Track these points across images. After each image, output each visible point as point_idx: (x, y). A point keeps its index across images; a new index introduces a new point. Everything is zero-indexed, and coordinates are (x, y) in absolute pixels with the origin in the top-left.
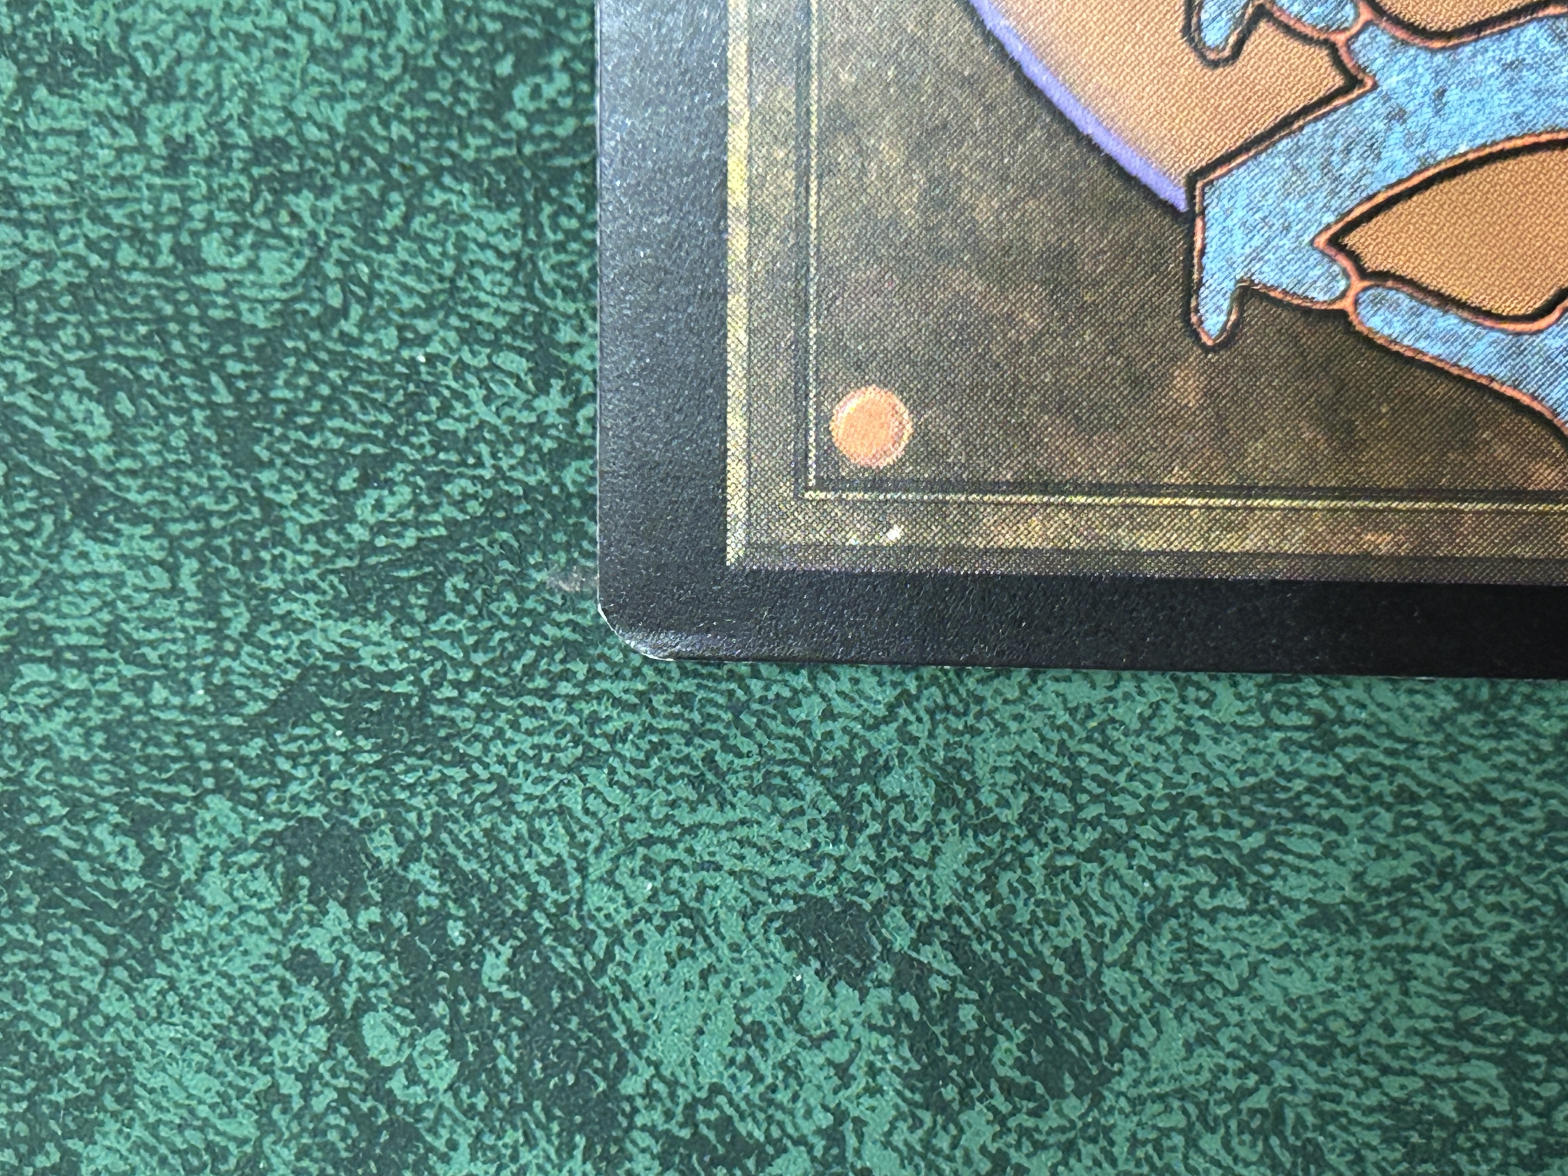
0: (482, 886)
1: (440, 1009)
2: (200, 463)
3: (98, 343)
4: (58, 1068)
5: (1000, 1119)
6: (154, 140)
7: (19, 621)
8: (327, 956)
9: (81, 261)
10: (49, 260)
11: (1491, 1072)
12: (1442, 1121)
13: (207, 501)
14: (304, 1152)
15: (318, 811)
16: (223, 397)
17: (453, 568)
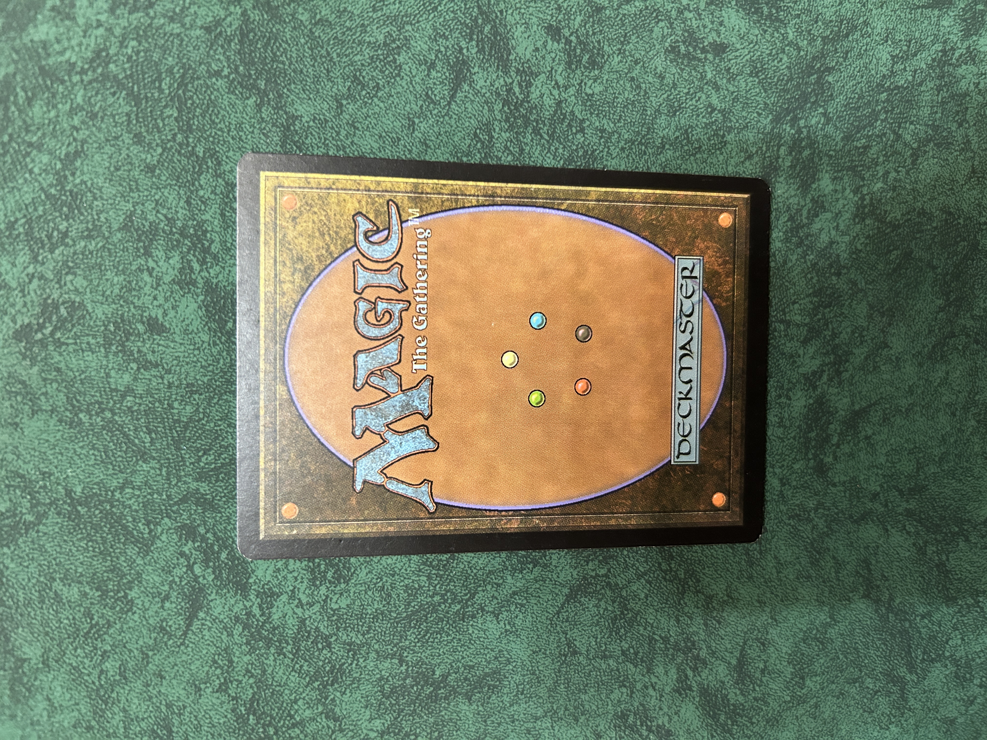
0: (222, 539)
1: (211, 564)
2: (168, 448)
3: (149, 422)
4: (125, 575)
5: (328, 588)
6: (166, 382)
7: (126, 479)
8: (187, 552)
9: (147, 405)
10: (140, 405)
11: (425, 579)
12: (415, 588)
13: (170, 456)
14: (179, 594)
15: (188, 522)
16: (175, 435)
17: (221, 473)
